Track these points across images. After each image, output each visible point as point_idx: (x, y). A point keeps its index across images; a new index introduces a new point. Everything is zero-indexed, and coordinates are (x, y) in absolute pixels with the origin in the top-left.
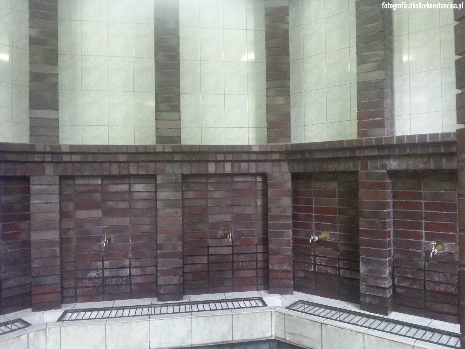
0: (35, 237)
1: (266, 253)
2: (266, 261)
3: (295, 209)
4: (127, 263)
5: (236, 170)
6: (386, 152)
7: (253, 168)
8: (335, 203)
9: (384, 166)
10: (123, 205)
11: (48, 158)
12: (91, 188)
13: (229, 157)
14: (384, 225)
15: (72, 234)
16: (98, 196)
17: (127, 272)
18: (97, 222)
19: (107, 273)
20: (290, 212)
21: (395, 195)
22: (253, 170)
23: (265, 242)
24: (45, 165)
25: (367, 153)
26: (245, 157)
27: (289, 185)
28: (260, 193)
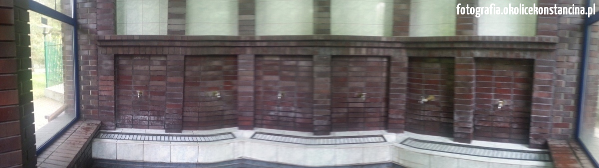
0: (241, 89)
1: (387, 107)
2: (387, 112)
3: (410, 80)
4: (293, 109)
5: (369, 53)
6: (473, 46)
7: (381, 52)
8: (438, 77)
9: (472, 55)
10: (292, 74)
11: (248, 44)
12: (273, 63)
13: (365, 44)
14: (470, 91)
15: (261, 89)
16: (277, 68)
17: (292, 115)
18: (276, 83)
19: (281, 114)
20: (405, 82)
21: (478, 72)
22: (381, 54)
23: (387, 100)
24: (246, 48)
25: (462, 46)
26: (376, 45)
27: (406, 65)
28: (385, 69)
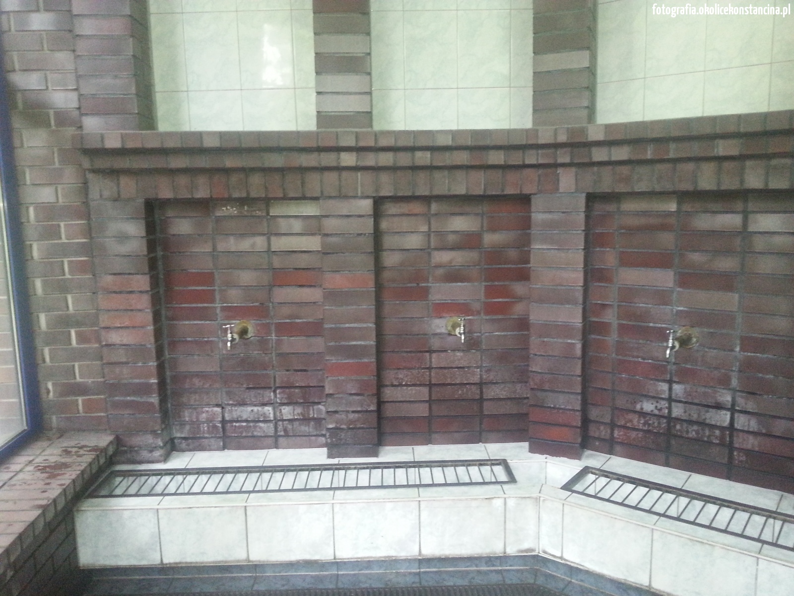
0: (538, 315)
4: (726, 398)
10: (726, 264)
11: (564, 157)
12: (652, 221)
15: (610, 317)
16: (667, 239)
17: (724, 418)
18: (663, 297)
19: (678, 411)
24: (560, 171)
